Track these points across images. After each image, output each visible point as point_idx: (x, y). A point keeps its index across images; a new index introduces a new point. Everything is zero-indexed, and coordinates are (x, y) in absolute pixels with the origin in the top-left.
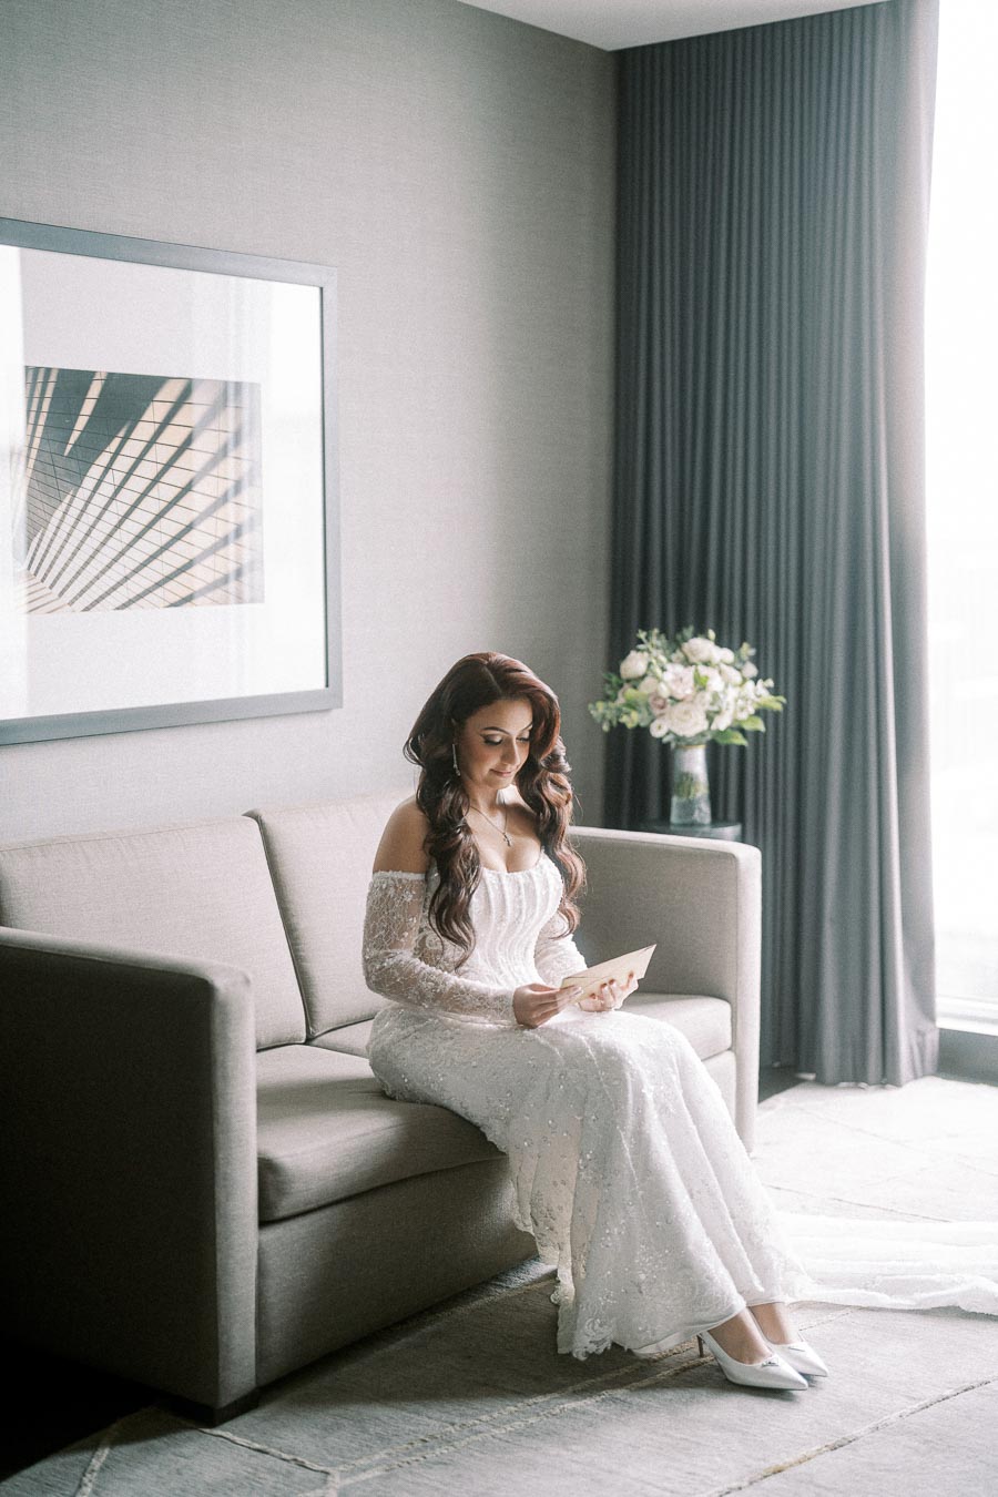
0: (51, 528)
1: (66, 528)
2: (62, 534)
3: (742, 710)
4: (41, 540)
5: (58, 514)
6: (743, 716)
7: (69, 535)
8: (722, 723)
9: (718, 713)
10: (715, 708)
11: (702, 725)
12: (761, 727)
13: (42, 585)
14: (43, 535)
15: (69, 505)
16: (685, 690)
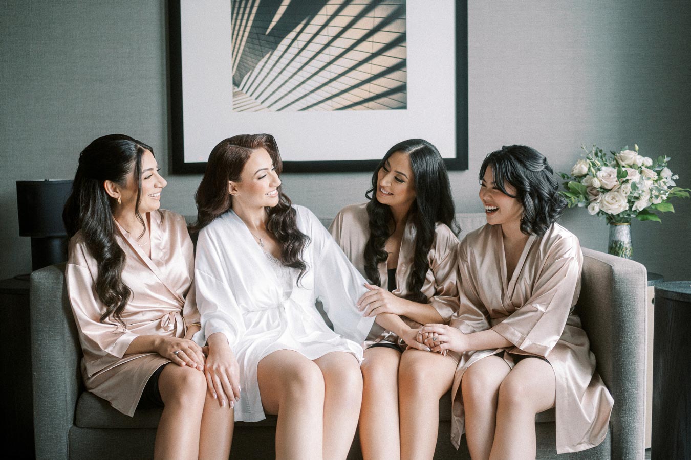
0: (257, 70)
1: (266, 70)
2: (264, 73)
3: (657, 197)
4: (250, 76)
5: (261, 63)
6: (658, 201)
7: (268, 73)
8: (641, 205)
9: (637, 198)
10: (636, 195)
11: (624, 206)
12: (672, 209)
13: (250, 98)
14: (251, 73)
15: (269, 58)
16: (612, 182)
